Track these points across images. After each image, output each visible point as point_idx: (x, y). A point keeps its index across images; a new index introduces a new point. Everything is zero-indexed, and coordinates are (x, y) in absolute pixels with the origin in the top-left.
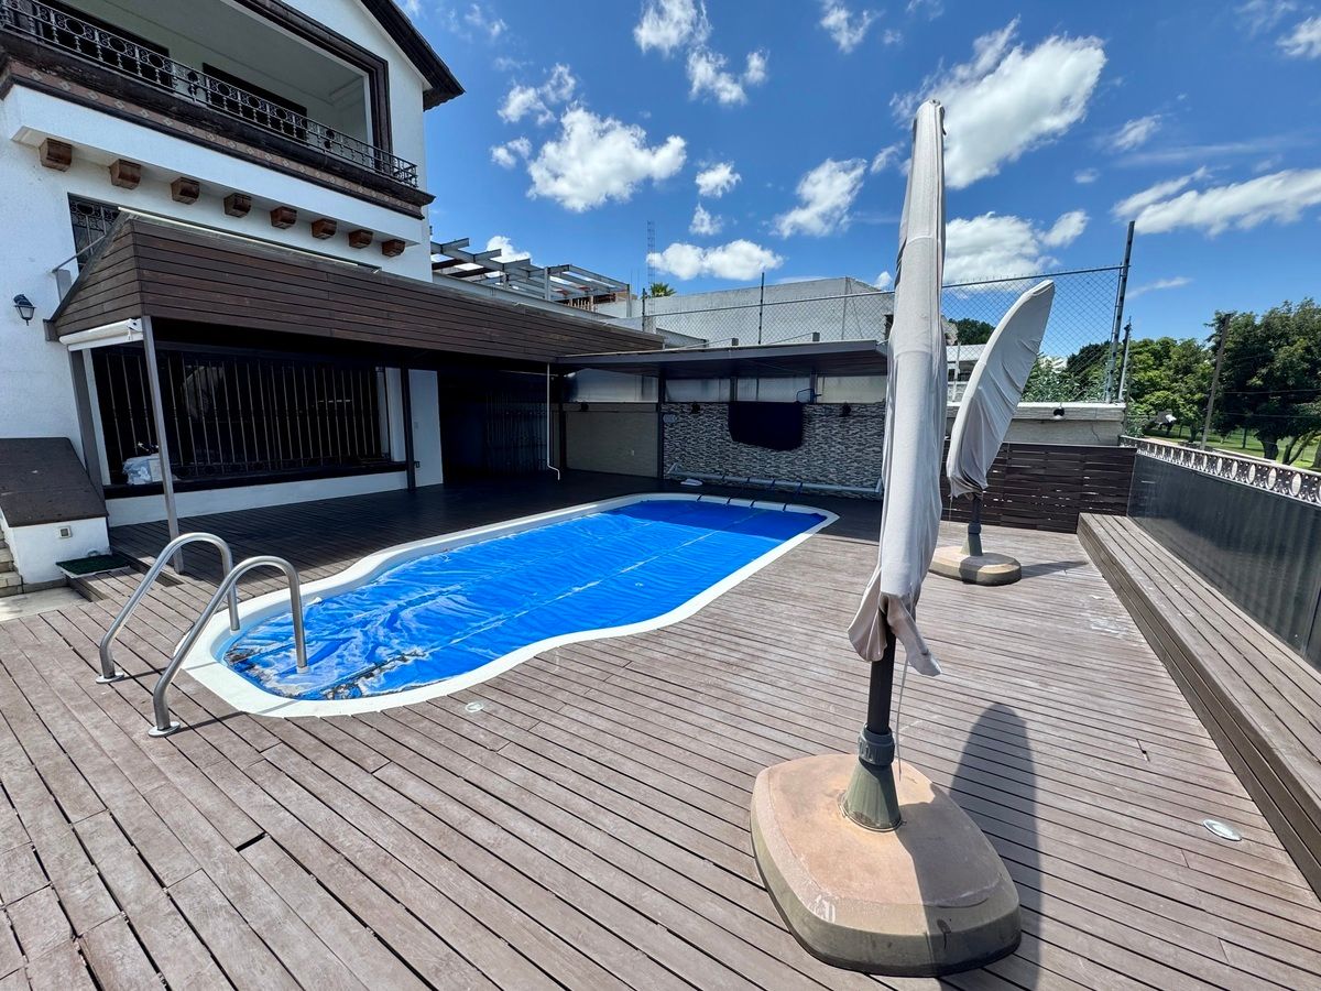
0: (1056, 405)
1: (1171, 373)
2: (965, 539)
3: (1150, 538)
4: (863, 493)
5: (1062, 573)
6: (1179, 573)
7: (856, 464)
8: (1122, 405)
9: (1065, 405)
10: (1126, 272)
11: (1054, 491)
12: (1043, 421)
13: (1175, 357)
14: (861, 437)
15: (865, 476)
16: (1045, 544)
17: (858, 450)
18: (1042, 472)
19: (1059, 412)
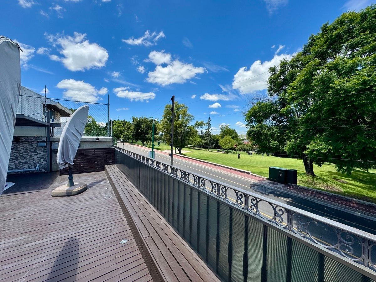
0: (97, 137)
1: (126, 128)
2: (68, 181)
3: (119, 169)
4: (30, 171)
5: (99, 184)
6: (122, 177)
7: (25, 160)
8: (112, 137)
9: (99, 137)
10: (109, 106)
11: (98, 161)
12: (94, 142)
13: (127, 125)
14: (27, 149)
15: (30, 164)
16: (96, 176)
17: (25, 155)
18: (94, 156)
19: (98, 139)
